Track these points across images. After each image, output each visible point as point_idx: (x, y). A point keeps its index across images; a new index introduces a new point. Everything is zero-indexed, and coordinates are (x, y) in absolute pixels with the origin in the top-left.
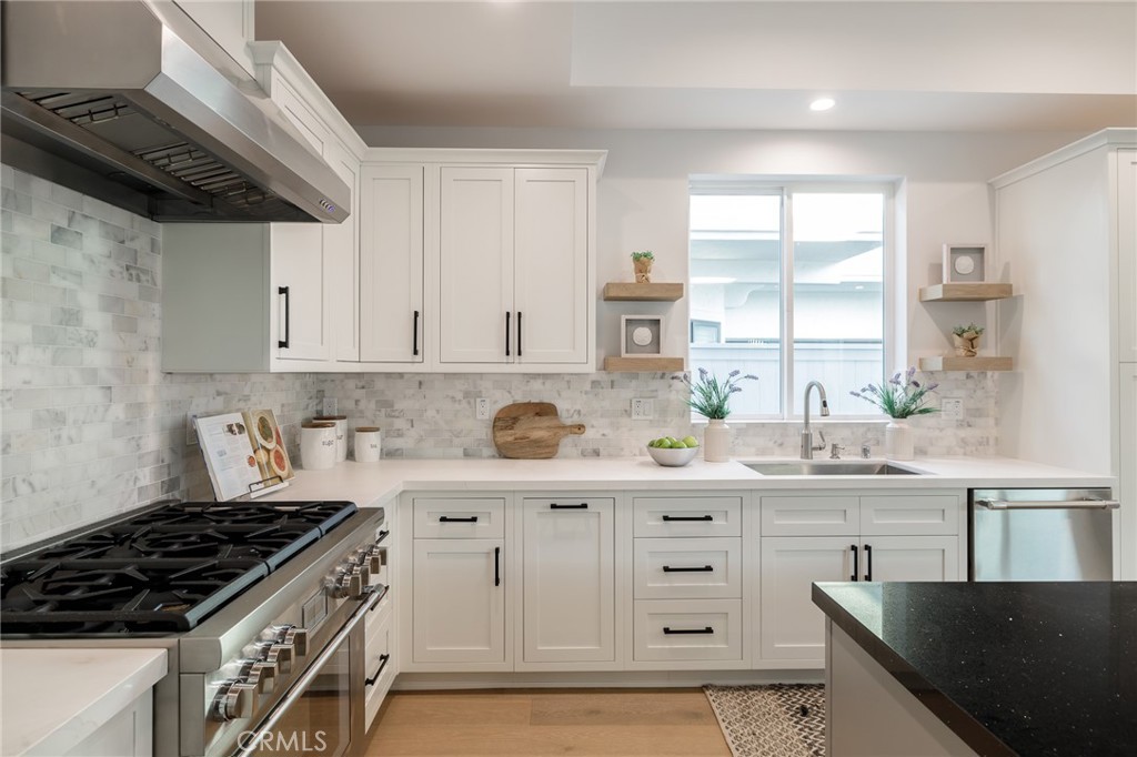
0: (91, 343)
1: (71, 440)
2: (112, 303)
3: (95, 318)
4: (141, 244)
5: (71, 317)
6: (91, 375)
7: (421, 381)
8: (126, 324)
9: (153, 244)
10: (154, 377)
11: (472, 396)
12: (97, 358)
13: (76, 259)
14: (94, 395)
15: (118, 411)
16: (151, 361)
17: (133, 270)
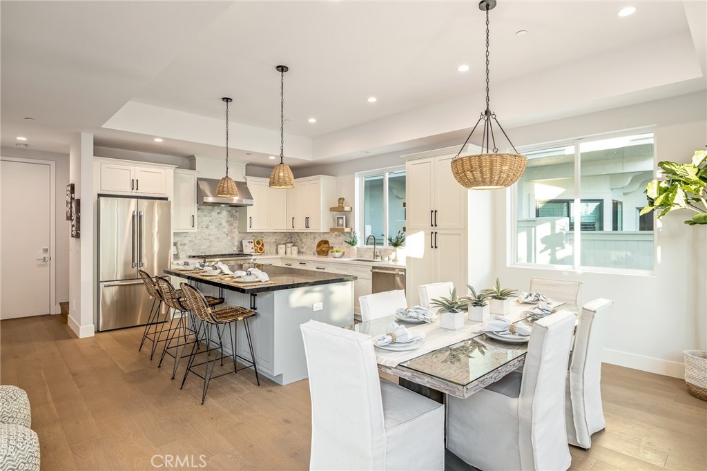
0: (224, 228)
1: (221, 241)
2: (227, 222)
3: (225, 224)
4: (234, 211)
5: (220, 224)
6: (224, 232)
7: (306, 234)
8: (231, 225)
9: (236, 211)
10: (237, 233)
11: (315, 238)
12: (225, 230)
13: (221, 216)
14: (225, 235)
15: (229, 238)
16: (236, 230)
17: (232, 216)
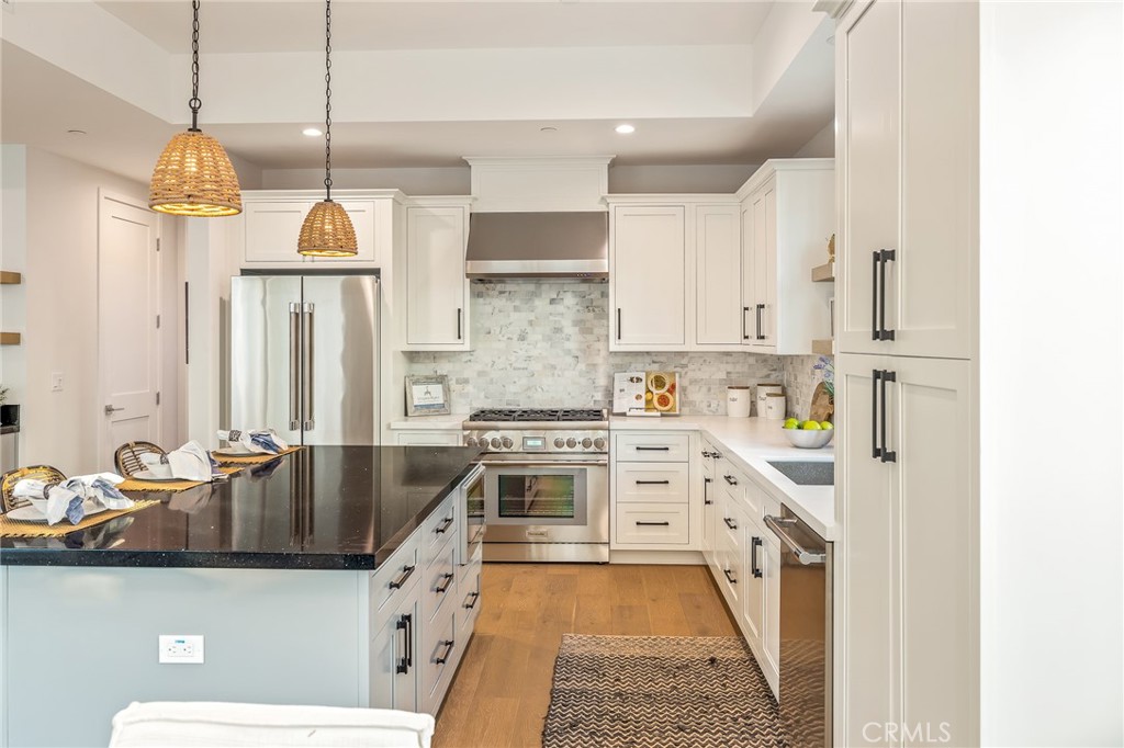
0: (568, 340)
1: (559, 376)
2: (577, 323)
3: (570, 330)
5: (558, 330)
6: (568, 352)
9: (602, 295)
10: (604, 353)
12: (572, 345)
13: (560, 308)
14: (569, 360)
15: (582, 366)
16: (602, 347)
